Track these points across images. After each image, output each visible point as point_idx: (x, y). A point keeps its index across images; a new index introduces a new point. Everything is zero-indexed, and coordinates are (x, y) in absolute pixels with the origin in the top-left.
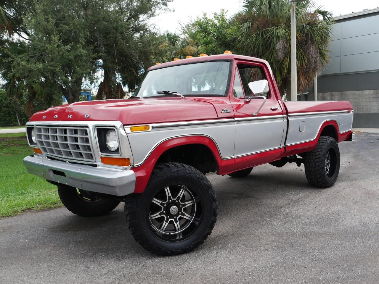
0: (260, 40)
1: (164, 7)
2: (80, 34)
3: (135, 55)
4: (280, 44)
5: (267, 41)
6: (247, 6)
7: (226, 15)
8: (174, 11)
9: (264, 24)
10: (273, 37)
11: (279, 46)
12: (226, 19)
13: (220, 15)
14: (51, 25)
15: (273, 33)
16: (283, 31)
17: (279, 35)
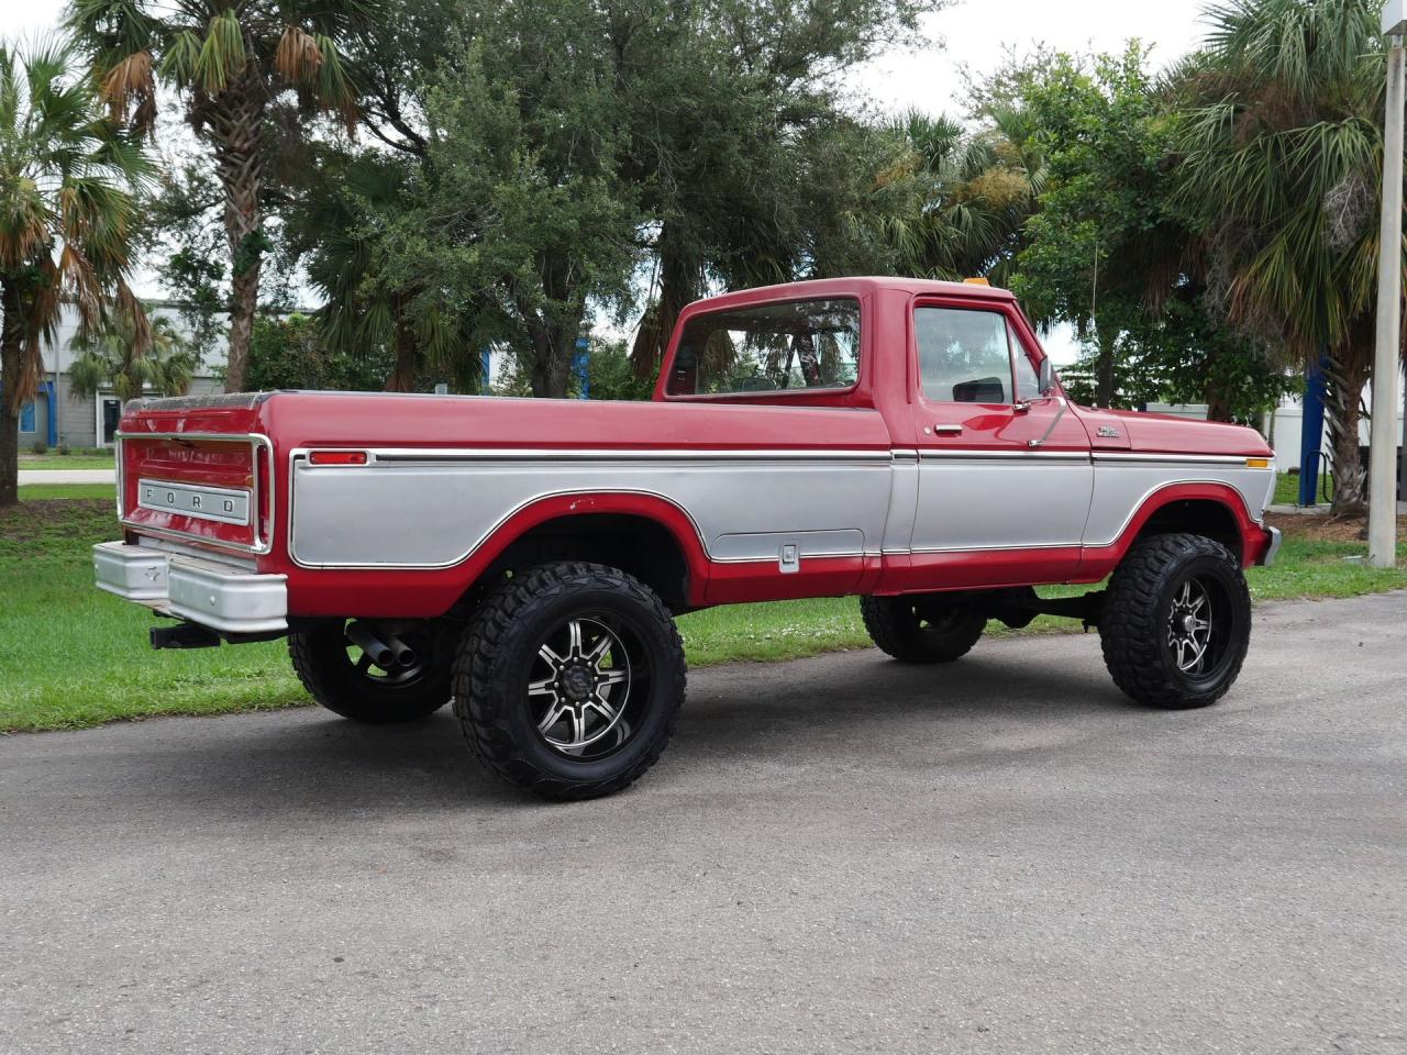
0: (1267, 169)
2: (603, 143)
3: (786, 209)
4: (1341, 189)
5: (1295, 176)
6: (1226, 39)
7: (1146, 61)
8: (941, 46)
9: (1284, 112)
10: (1314, 164)
11: (1338, 197)
12: (1147, 78)
13: (1122, 62)
15: (1318, 147)
16: (1357, 138)
17: (1340, 155)
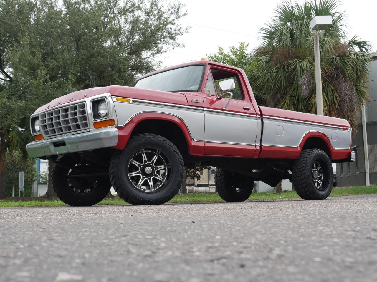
0: (282, 74)
1: (171, 41)
4: (304, 78)
5: (290, 75)
6: (267, 38)
8: (183, 46)
9: (285, 56)
10: (296, 71)
11: (303, 80)
14: (37, 60)
15: (296, 66)
16: (307, 63)
17: (303, 68)
